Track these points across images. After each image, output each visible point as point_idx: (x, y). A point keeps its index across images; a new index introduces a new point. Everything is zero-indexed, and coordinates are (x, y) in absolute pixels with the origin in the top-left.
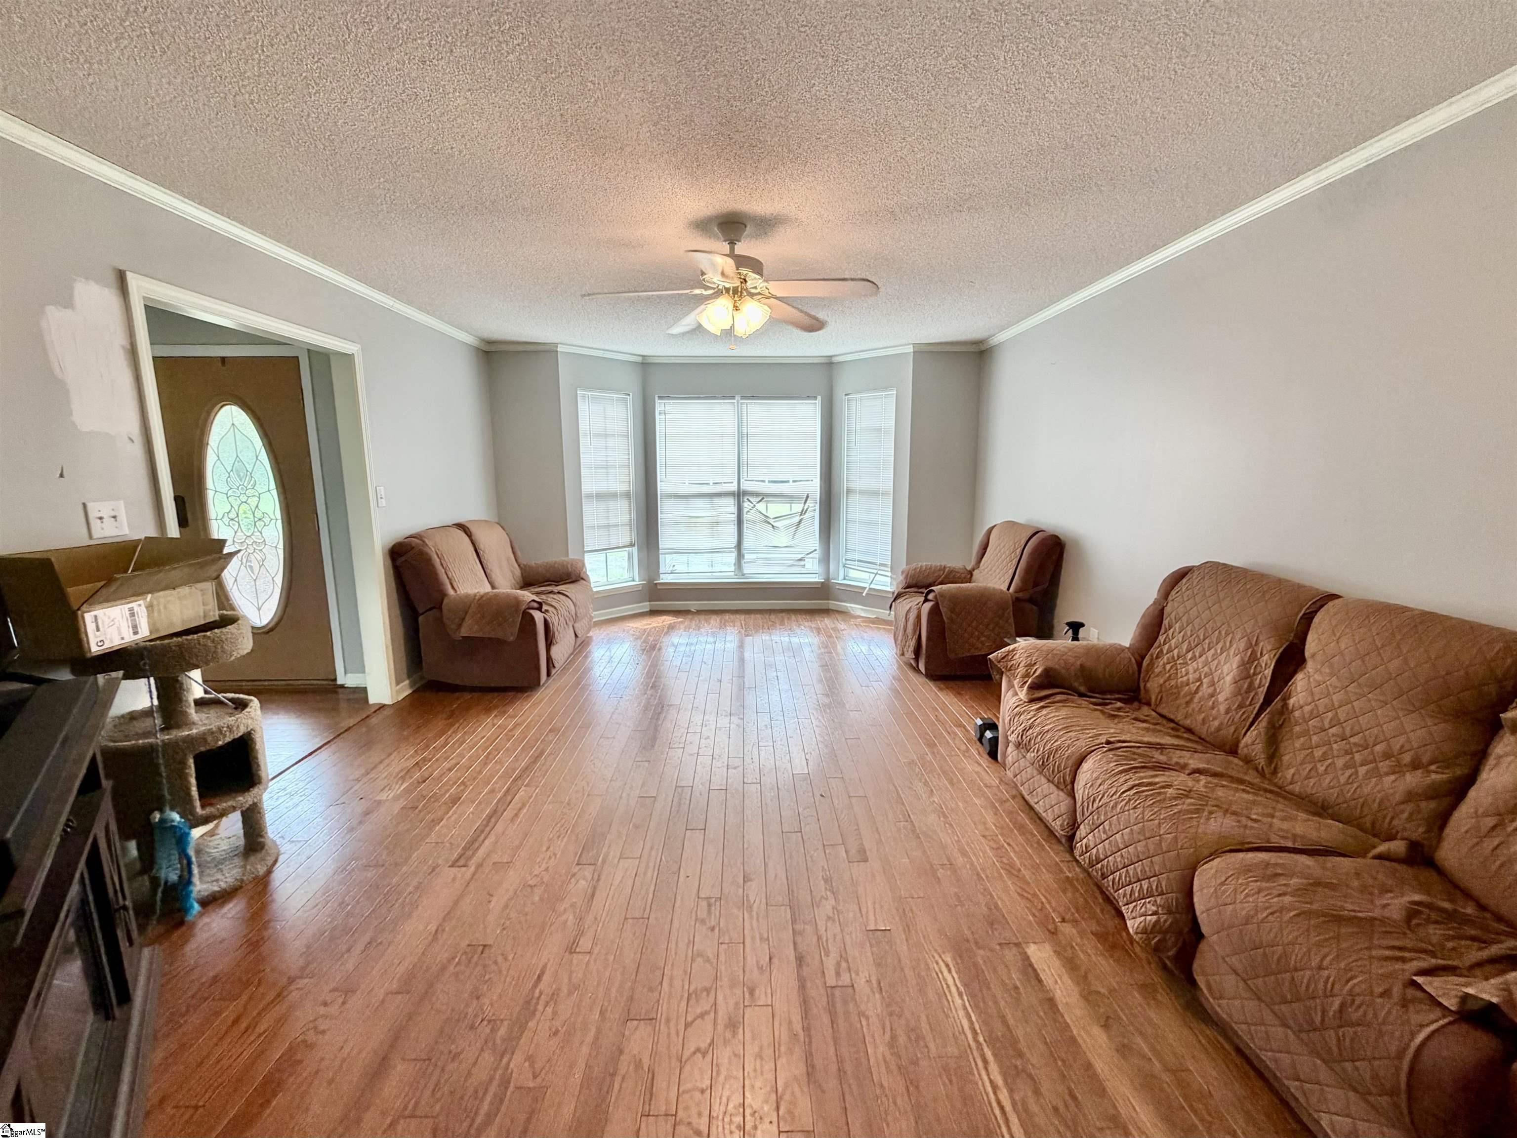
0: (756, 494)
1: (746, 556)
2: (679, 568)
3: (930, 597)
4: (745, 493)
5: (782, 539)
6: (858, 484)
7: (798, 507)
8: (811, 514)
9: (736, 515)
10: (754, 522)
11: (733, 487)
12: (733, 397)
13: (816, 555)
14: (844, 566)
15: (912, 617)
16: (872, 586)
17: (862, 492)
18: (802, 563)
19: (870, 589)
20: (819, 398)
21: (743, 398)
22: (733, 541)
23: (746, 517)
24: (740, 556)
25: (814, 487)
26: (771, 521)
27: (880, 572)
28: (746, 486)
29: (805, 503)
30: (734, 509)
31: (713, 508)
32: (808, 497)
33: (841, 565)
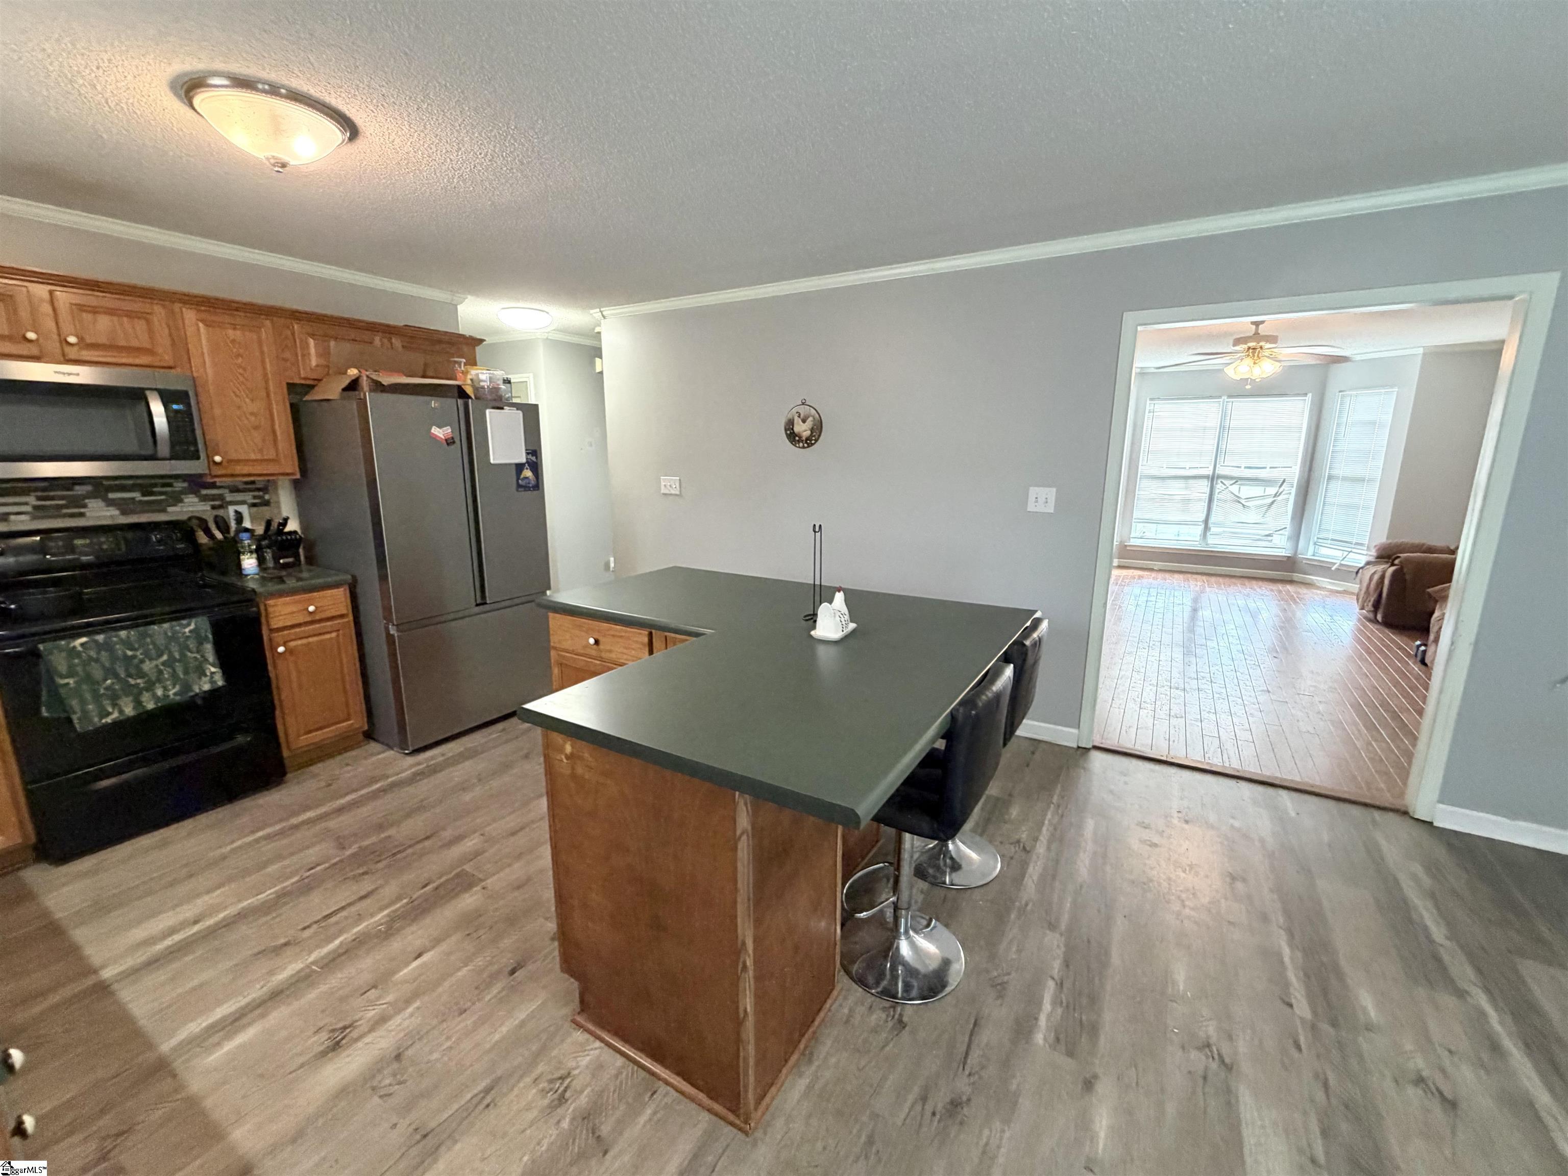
0: (1231, 478)
1: (1214, 529)
2: (1147, 535)
3: (1397, 562)
4: (1219, 477)
5: (1252, 516)
6: (1341, 470)
7: (1272, 490)
8: (1286, 496)
9: (1207, 495)
10: (1225, 501)
11: (1209, 472)
12: (1220, 397)
13: (1287, 533)
14: (1315, 544)
15: (1376, 577)
16: (1343, 562)
17: (1345, 479)
18: (1270, 538)
19: (1341, 565)
20: (1310, 395)
21: (1230, 396)
22: (1203, 517)
23: (1216, 496)
24: (1206, 528)
25: (1294, 472)
26: (1243, 501)
27: (1354, 550)
28: (1220, 471)
29: (1280, 486)
30: (1208, 490)
31: (1186, 488)
32: (1284, 481)
33: (1311, 543)
